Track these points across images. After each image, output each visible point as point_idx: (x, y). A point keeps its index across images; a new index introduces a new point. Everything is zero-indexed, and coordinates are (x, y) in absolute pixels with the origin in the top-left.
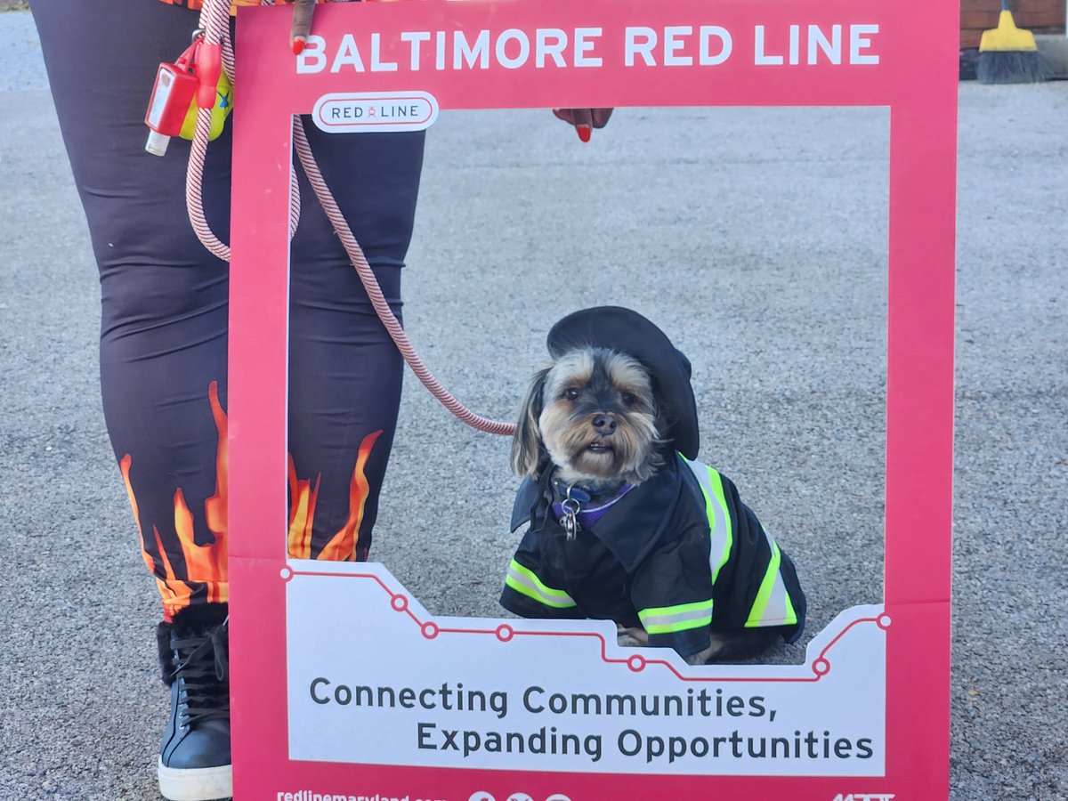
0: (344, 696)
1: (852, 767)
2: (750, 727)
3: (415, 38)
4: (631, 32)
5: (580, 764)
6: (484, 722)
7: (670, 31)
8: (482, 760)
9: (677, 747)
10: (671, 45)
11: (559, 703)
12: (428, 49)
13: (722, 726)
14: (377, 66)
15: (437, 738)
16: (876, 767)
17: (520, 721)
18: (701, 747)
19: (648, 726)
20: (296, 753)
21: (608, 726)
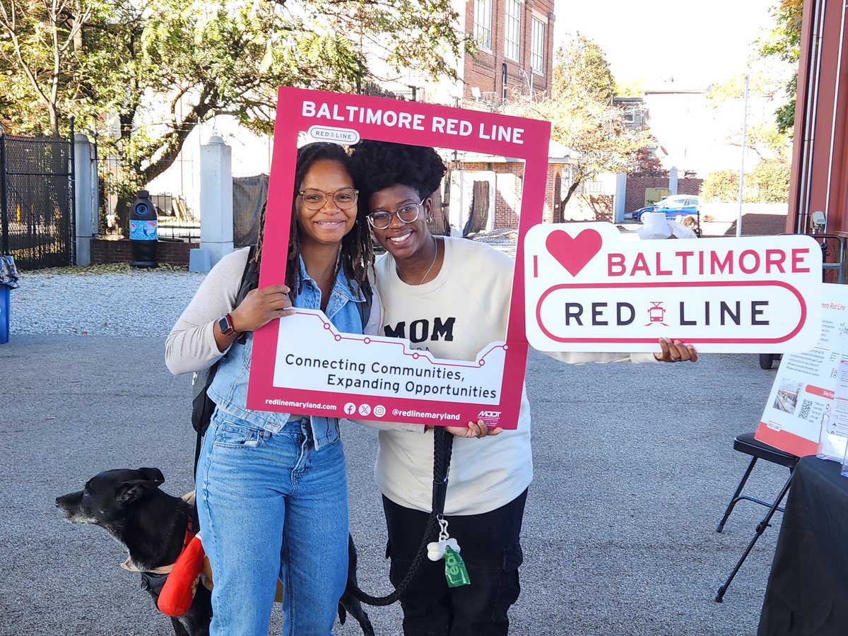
0: (299, 361)
1: (488, 401)
2: (455, 384)
3: (352, 109)
4: (435, 119)
5: (390, 393)
6: (355, 375)
7: (450, 121)
8: (353, 390)
9: (427, 389)
10: (450, 126)
11: (385, 369)
12: (357, 114)
13: (444, 382)
14: (336, 117)
15: (335, 380)
16: (496, 401)
17: (369, 376)
18: (436, 390)
19: (417, 380)
20: (276, 384)
21: (402, 379)
